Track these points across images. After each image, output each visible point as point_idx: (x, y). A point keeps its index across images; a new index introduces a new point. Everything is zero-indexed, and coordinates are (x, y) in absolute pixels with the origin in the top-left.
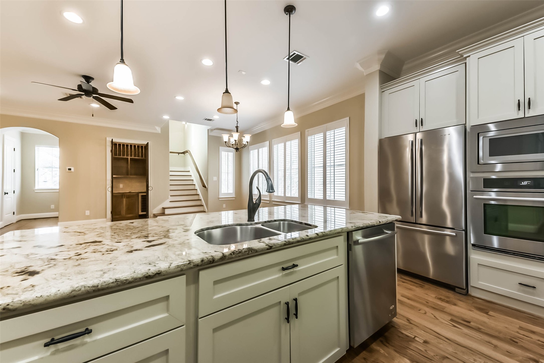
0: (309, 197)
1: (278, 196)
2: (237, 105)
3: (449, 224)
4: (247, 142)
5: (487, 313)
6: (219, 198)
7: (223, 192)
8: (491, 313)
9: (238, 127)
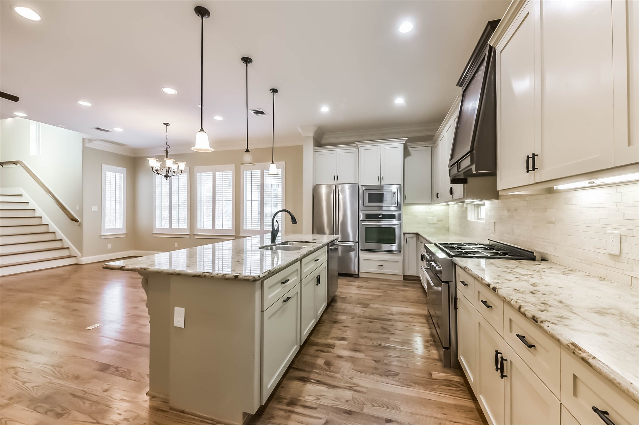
0: (244, 229)
1: (205, 229)
2: (167, 126)
3: (351, 240)
4: (181, 170)
5: (367, 282)
6: (101, 236)
7: (107, 227)
8: (369, 282)
9: (168, 151)
